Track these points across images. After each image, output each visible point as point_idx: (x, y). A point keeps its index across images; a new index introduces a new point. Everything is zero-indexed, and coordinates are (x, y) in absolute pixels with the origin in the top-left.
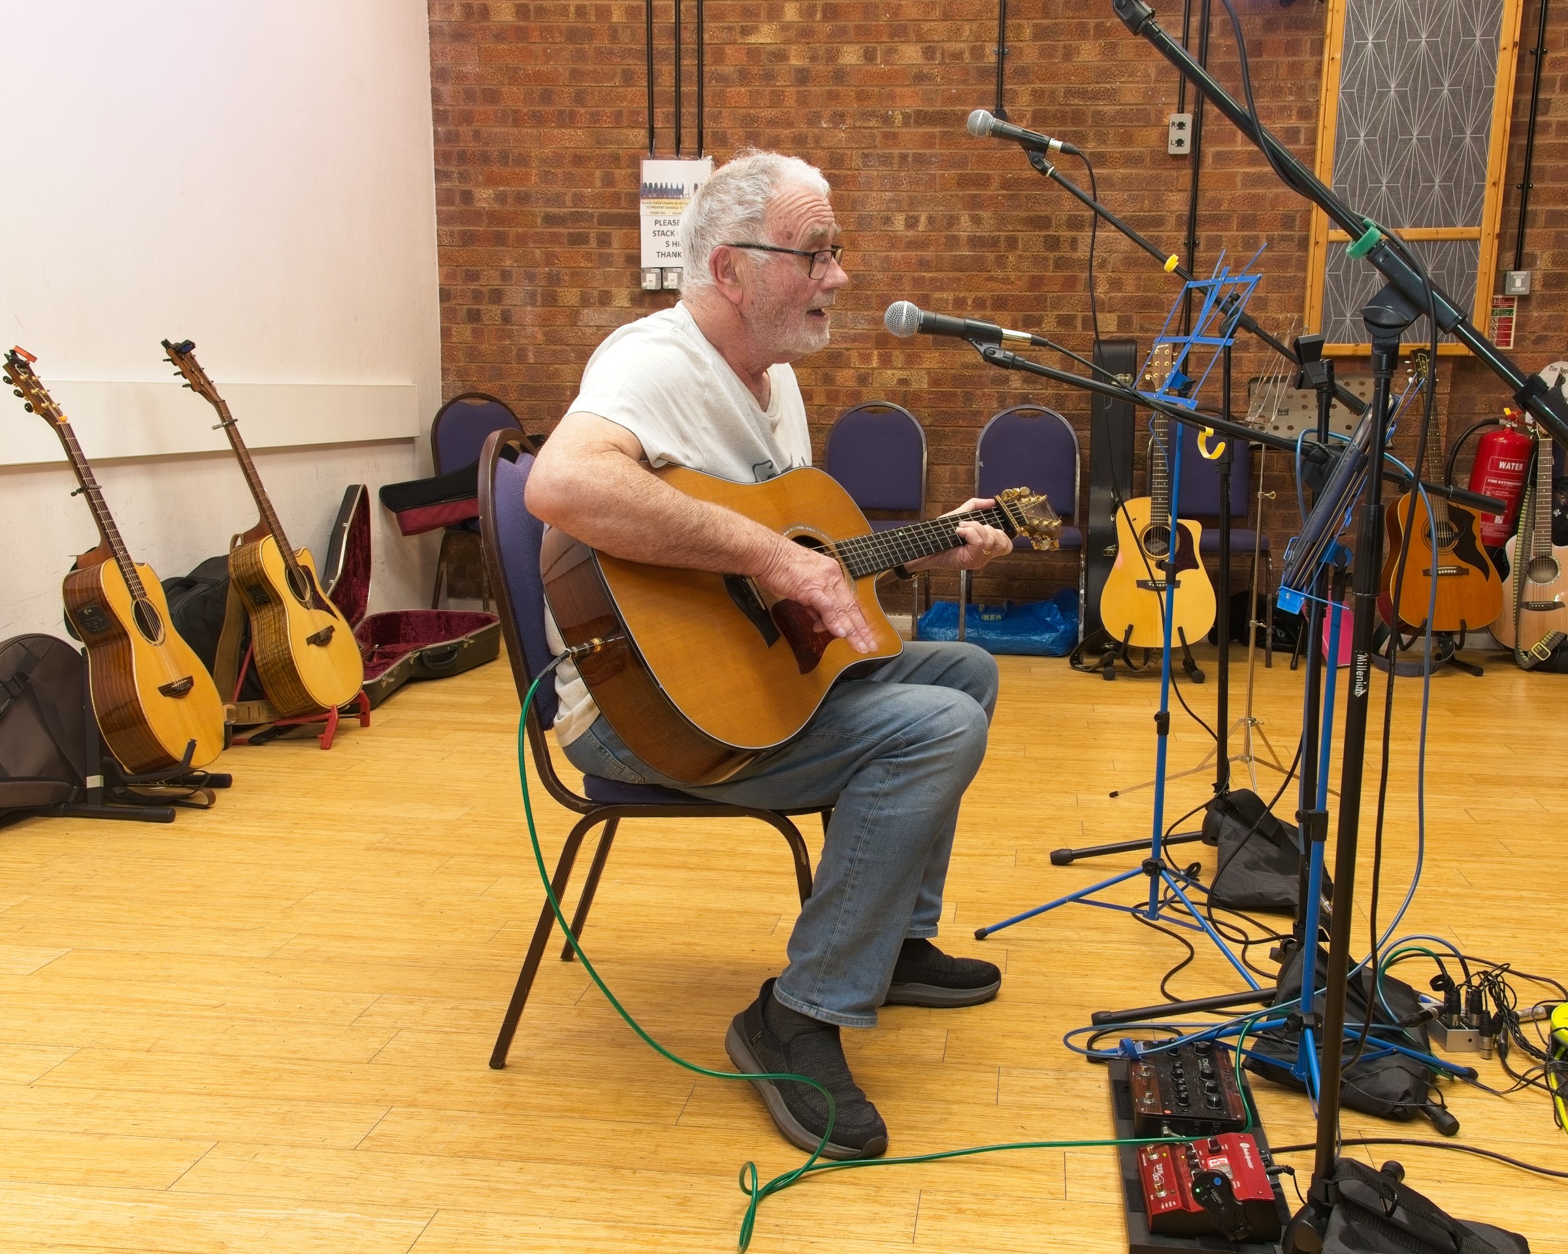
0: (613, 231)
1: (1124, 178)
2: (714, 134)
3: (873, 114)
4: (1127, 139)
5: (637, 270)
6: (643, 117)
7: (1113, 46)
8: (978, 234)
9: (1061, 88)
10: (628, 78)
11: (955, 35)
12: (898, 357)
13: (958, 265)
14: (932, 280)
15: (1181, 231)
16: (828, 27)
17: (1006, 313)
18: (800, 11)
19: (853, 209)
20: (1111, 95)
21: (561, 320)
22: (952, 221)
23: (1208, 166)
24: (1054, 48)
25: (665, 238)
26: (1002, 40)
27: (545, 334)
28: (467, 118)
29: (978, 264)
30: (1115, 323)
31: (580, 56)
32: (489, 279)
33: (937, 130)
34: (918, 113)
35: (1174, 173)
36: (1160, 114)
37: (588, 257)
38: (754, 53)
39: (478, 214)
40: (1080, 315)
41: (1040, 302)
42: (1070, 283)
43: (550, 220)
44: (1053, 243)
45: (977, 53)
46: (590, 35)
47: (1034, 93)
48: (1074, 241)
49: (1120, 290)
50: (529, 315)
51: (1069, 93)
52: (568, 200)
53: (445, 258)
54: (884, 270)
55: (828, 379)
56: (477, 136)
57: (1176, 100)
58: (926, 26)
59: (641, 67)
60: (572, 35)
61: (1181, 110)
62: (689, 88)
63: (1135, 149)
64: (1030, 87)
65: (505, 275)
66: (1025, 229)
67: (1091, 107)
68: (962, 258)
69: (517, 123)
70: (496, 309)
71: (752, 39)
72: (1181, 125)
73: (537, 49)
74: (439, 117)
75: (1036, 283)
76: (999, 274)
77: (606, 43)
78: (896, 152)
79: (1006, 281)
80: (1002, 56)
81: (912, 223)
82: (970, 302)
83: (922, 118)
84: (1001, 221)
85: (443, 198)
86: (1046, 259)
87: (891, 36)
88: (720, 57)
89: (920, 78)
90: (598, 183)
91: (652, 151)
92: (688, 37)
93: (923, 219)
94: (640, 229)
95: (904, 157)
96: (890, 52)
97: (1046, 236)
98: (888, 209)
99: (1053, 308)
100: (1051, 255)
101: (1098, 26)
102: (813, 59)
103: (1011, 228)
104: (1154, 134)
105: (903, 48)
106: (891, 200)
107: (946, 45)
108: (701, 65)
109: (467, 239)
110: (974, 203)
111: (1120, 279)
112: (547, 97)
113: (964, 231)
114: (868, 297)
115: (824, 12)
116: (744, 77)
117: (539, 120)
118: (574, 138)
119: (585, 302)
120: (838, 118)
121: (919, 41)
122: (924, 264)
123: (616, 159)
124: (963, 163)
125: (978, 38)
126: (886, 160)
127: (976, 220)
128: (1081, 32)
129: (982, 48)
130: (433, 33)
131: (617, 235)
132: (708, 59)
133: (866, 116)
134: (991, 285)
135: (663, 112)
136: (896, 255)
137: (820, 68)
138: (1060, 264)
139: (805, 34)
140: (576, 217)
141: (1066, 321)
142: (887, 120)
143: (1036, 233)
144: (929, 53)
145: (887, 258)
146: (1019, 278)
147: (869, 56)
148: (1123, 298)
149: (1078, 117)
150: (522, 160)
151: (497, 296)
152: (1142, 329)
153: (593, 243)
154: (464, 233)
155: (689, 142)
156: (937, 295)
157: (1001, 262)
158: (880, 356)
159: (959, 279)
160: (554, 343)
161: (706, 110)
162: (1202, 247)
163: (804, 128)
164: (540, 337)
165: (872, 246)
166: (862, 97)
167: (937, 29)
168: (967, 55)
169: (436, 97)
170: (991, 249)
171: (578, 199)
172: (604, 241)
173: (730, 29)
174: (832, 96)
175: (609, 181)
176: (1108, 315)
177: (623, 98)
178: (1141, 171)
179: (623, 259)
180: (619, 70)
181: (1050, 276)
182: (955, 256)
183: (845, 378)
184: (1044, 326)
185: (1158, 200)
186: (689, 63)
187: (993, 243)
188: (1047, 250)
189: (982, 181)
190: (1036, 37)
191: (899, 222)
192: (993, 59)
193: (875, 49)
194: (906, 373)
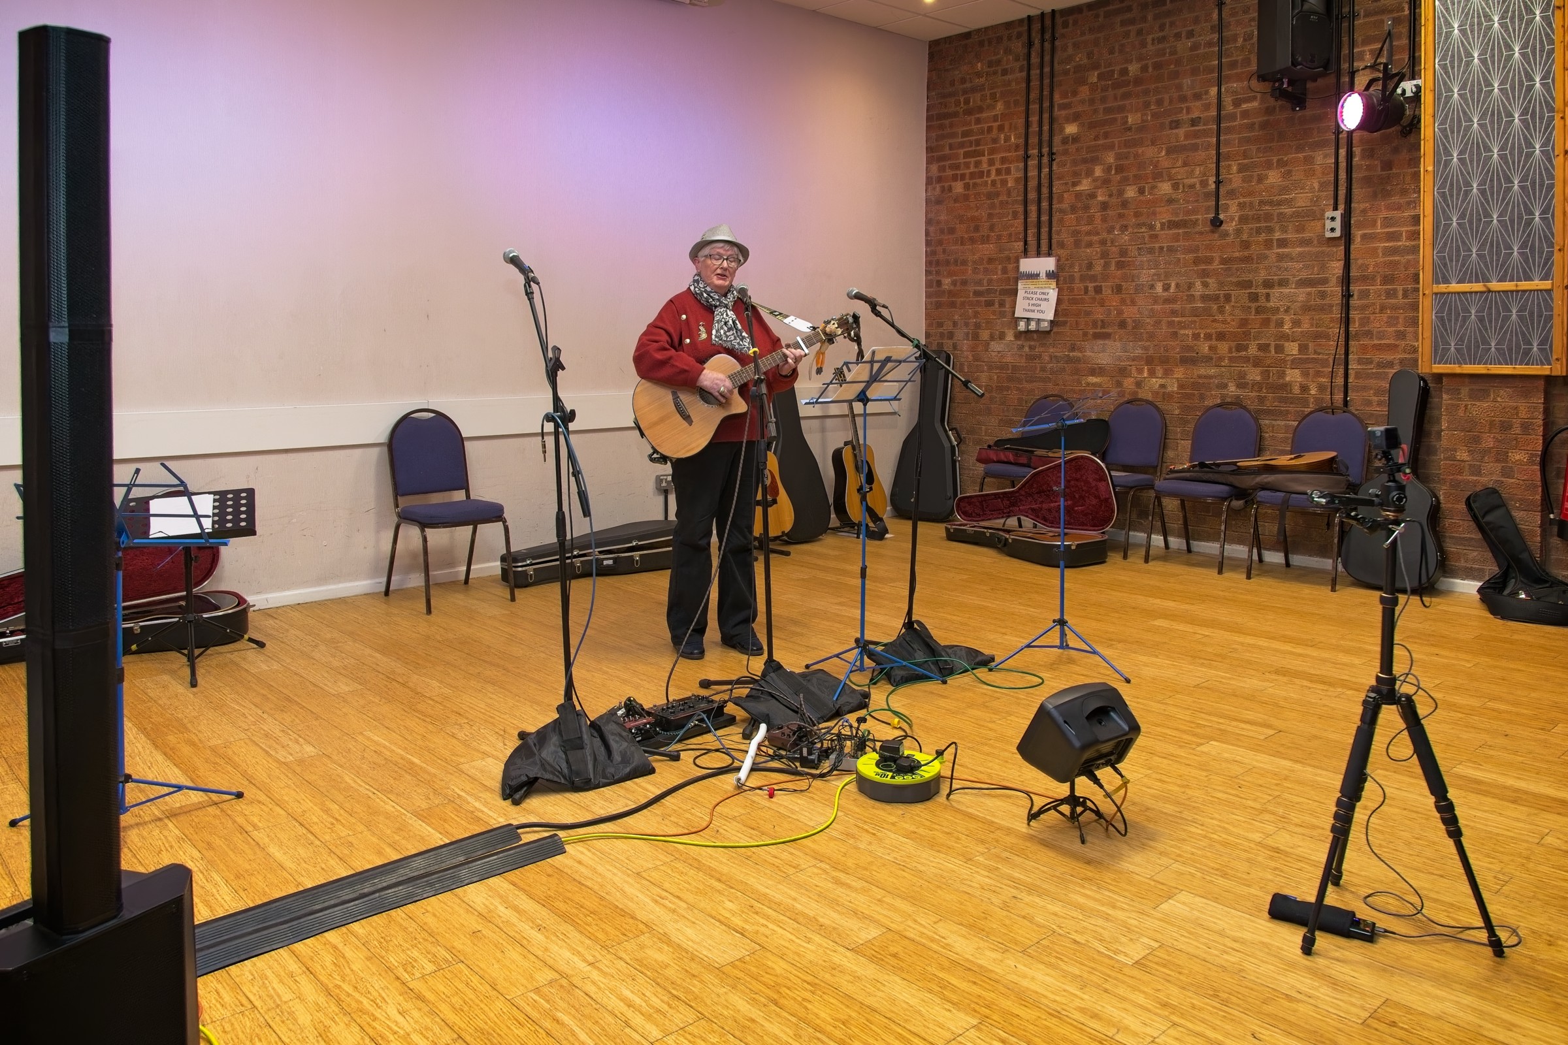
0: (1004, 299)
1: (1300, 254)
2: (1058, 242)
3: (1144, 224)
4: (1300, 229)
5: (1015, 320)
6: (1021, 236)
7: (1290, 172)
8: (1206, 293)
9: (1256, 200)
10: (1015, 215)
11: (1191, 174)
12: (1159, 371)
13: (1195, 313)
14: (1179, 323)
15: (1340, 287)
16: (1118, 177)
18: (1103, 170)
19: (1133, 281)
20: (1289, 202)
21: (980, 348)
22: (1190, 286)
23: (1357, 244)
24: (1251, 176)
25: (1028, 302)
26: (1218, 175)
27: (973, 356)
28: (940, 243)
29: (1207, 312)
30: (1297, 349)
31: (993, 206)
32: (948, 326)
33: (1180, 231)
34: (1169, 222)
35: (1335, 249)
36: (1323, 212)
37: (994, 313)
38: (1078, 195)
39: (944, 292)
40: (1273, 343)
41: (1247, 335)
42: (1266, 323)
43: (977, 293)
44: (1254, 298)
45: (1204, 183)
46: (998, 194)
47: (1240, 204)
48: (1268, 296)
49: (1299, 327)
50: (965, 345)
51: (1261, 203)
52: (985, 282)
53: (928, 315)
54: (1150, 317)
55: (1119, 384)
56: (944, 251)
57: (1332, 202)
58: (1174, 171)
59: (1021, 209)
60: (990, 196)
61: (1335, 209)
62: (1045, 218)
63: (1307, 235)
64: (1237, 201)
65: (955, 324)
66: (1236, 289)
67: (1276, 211)
68: (1197, 308)
69: (962, 244)
70: (950, 342)
71: (1078, 188)
72: (1333, 219)
73: (972, 205)
74: (928, 243)
75: (1244, 323)
77: (1005, 198)
78: (1157, 245)
79: (1224, 322)
80: (1218, 183)
81: (1166, 288)
82: (1202, 336)
83: (1172, 225)
84: (1221, 284)
85: (929, 284)
86: (1250, 307)
87: (1154, 179)
88: (1061, 201)
89: (1170, 201)
90: (999, 272)
91: (1026, 253)
92: (1045, 190)
93: (1173, 285)
94: (1017, 297)
95: (1161, 248)
96: (1153, 188)
97: (1249, 293)
98: (1153, 280)
99: (1255, 339)
100: (1253, 305)
101: (1278, 161)
102: (1110, 196)
103: (1227, 289)
104: (1319, 224)
105: (1160, 185)
106: (1154, 275)
107: (1186, 181)
108: (1051, 205)
109: (938, 305)
110: (1204, 274)
111: (1300, 320)
112: (977, 229)
113: (1198, 292)
114: (1141, 334)
115: (1116, 169)
116: (1073, 209)
117: (972, 240)
118: (988, 249)
119: (992, 338)
120: (1124, 228)
121: (1169, 180)
122: (1174, 313)
123: (1009, 259)
124: (1196, 250)
125: (1204, 174)
126: (1151, 251)
127: (1205, 285)
128: (1269, 165)
129: (1207, 180)
130: (928, 201)
131: (1008, 300)
132: (1055, 201)
133: (1139, 225)
134: (1215, 325)
135: (1032, 232)
136: (1157, 307)
137: (1114, 200)
138: (1259, 311)
139: (1106, 182)
140: (989, 291)
141: (1264, 348)
142: (1152, 227)
143: (1243, 291)
144: (1175, 187)
146: (1233, 320)
147: (1141, 191)
148: (1302, 332)
149: (1268, 217)
150: (964, 263)
151: (951, 335)
152: (1316, 352)
153: (997, 305)
154: (937, 302)
155: (1044, 247)
156: (1182, 332)
157: (1221, 310)
158: (1149, 370)
159: (1195, 321)
160: (977, 360)
161: (1054, 229)
162: (1355, 297)
163: (1105, 235)
164: (971, 358)
165: (1143, 302)
166: (1137, 215)
167: (1180, 172)
168: (1198, 185)
169: (927, 234)
170: (1215, 302)
171: (990, 281)
172: (1002, 304)
173: (1066, 184)
174: (1121, 216)
175: (1005, 271)
176: (1292, 344)
177: (1012, 226)
178: (1311, 249)
180: (1011, 211)
181: (1253, 319)
182: (1193, 307)
183: (1129, 383)
184: (1248, 350)
185: (1323, 267)
186: (1045, 204)
187: (1216, 298)
188: (1250, 301)
189: (1209, 261)
190: (1239, 171)
191: (1159, 288)
192: (1213, 186)
193: (1144, 187)
194: (1164, 380)
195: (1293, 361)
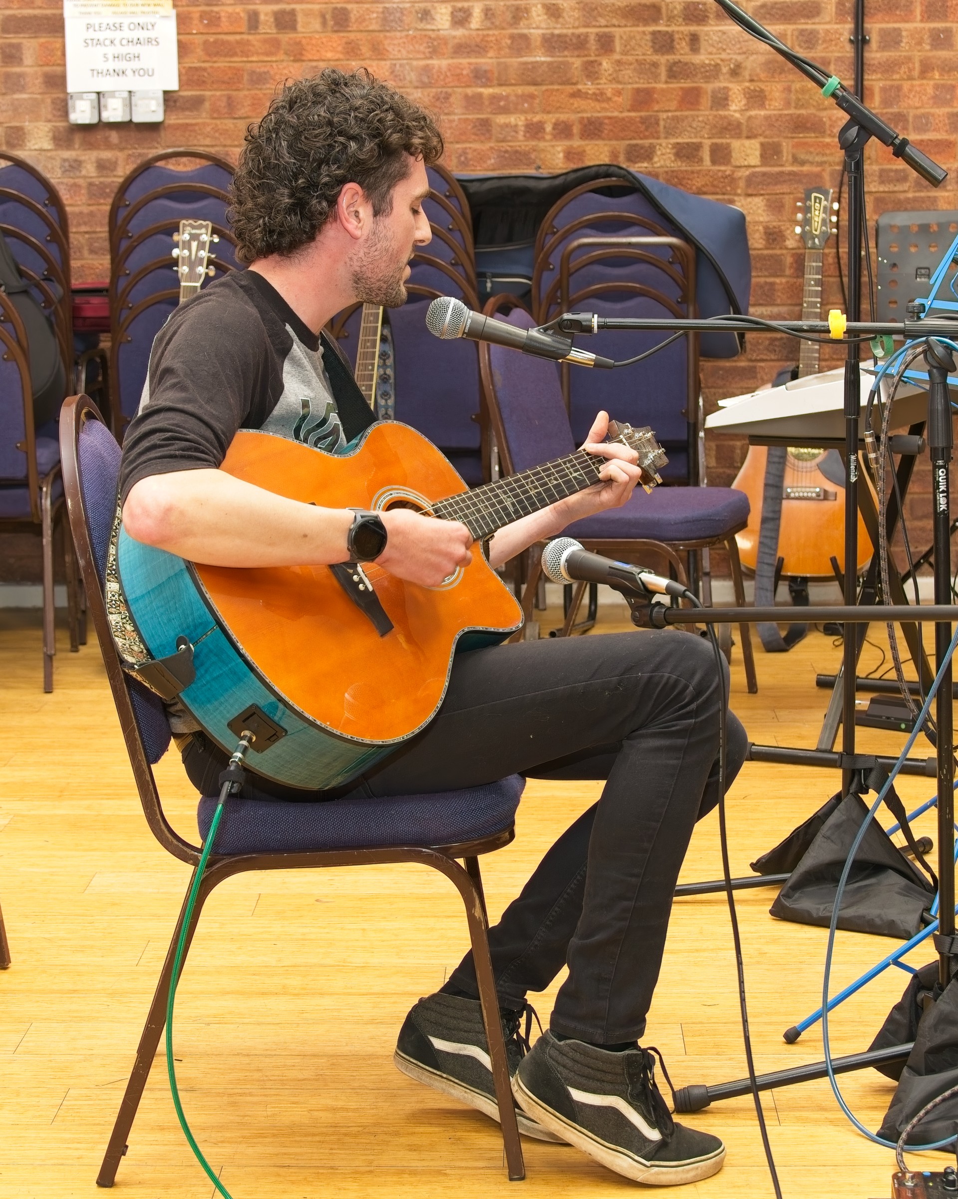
0: (24, 41)
5: (61, 96)
8: (557, 32)
13: (530, 76)
14: (494, 98)
15: (845, 22)
17: (600, 142)
25: (101, 50)
29: (559, 74)
30: (758, 153)
40: (707, 143)
41: (650, 126)
42: (691, 98)
44: (664, 43)
48: (694, 40)
49: (762, 106)
54: (424, 86)
66: (623, 22)
68: (535, 66)
75: (643, 98)
76: (589, 87)
79: (599, 97)
81: (461, 18)
82: (549, 128)
86: (655, 65)
93: (477, 12)
94: (63, 37)
97: (654, 33)
99: (669, 133)
100: (663, 59)
103: (603, 22)
111: (762, 91)
113: (538, 28)
122: (480, 76)
134: (577, 103)
136: (440, 63)
138: (675, 72)
141: (687, 152)
143: (641, 29)
145: (427, 69)
146: (619, 93)
148: (767, 118)
152: (796, 160)
156: (501, 119)
157: (591, 71)
159: (532, 96)
162: (874, 44)
165: (404, 52)
170: (576, 53)
176: (747, 143)
179: (40, 80)
181: (663, 90)
182: (526, 63)
184: (656, 159)
187: (579, 44)
188: (656, 51)
191: (442, 17)
195: (749, 180)
